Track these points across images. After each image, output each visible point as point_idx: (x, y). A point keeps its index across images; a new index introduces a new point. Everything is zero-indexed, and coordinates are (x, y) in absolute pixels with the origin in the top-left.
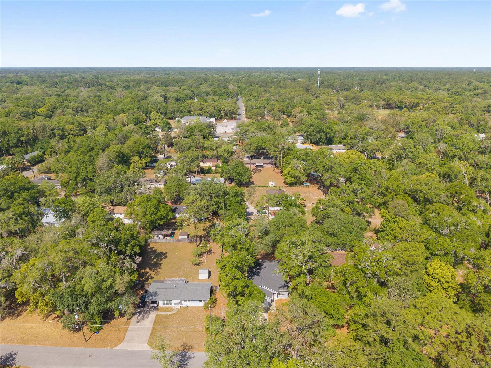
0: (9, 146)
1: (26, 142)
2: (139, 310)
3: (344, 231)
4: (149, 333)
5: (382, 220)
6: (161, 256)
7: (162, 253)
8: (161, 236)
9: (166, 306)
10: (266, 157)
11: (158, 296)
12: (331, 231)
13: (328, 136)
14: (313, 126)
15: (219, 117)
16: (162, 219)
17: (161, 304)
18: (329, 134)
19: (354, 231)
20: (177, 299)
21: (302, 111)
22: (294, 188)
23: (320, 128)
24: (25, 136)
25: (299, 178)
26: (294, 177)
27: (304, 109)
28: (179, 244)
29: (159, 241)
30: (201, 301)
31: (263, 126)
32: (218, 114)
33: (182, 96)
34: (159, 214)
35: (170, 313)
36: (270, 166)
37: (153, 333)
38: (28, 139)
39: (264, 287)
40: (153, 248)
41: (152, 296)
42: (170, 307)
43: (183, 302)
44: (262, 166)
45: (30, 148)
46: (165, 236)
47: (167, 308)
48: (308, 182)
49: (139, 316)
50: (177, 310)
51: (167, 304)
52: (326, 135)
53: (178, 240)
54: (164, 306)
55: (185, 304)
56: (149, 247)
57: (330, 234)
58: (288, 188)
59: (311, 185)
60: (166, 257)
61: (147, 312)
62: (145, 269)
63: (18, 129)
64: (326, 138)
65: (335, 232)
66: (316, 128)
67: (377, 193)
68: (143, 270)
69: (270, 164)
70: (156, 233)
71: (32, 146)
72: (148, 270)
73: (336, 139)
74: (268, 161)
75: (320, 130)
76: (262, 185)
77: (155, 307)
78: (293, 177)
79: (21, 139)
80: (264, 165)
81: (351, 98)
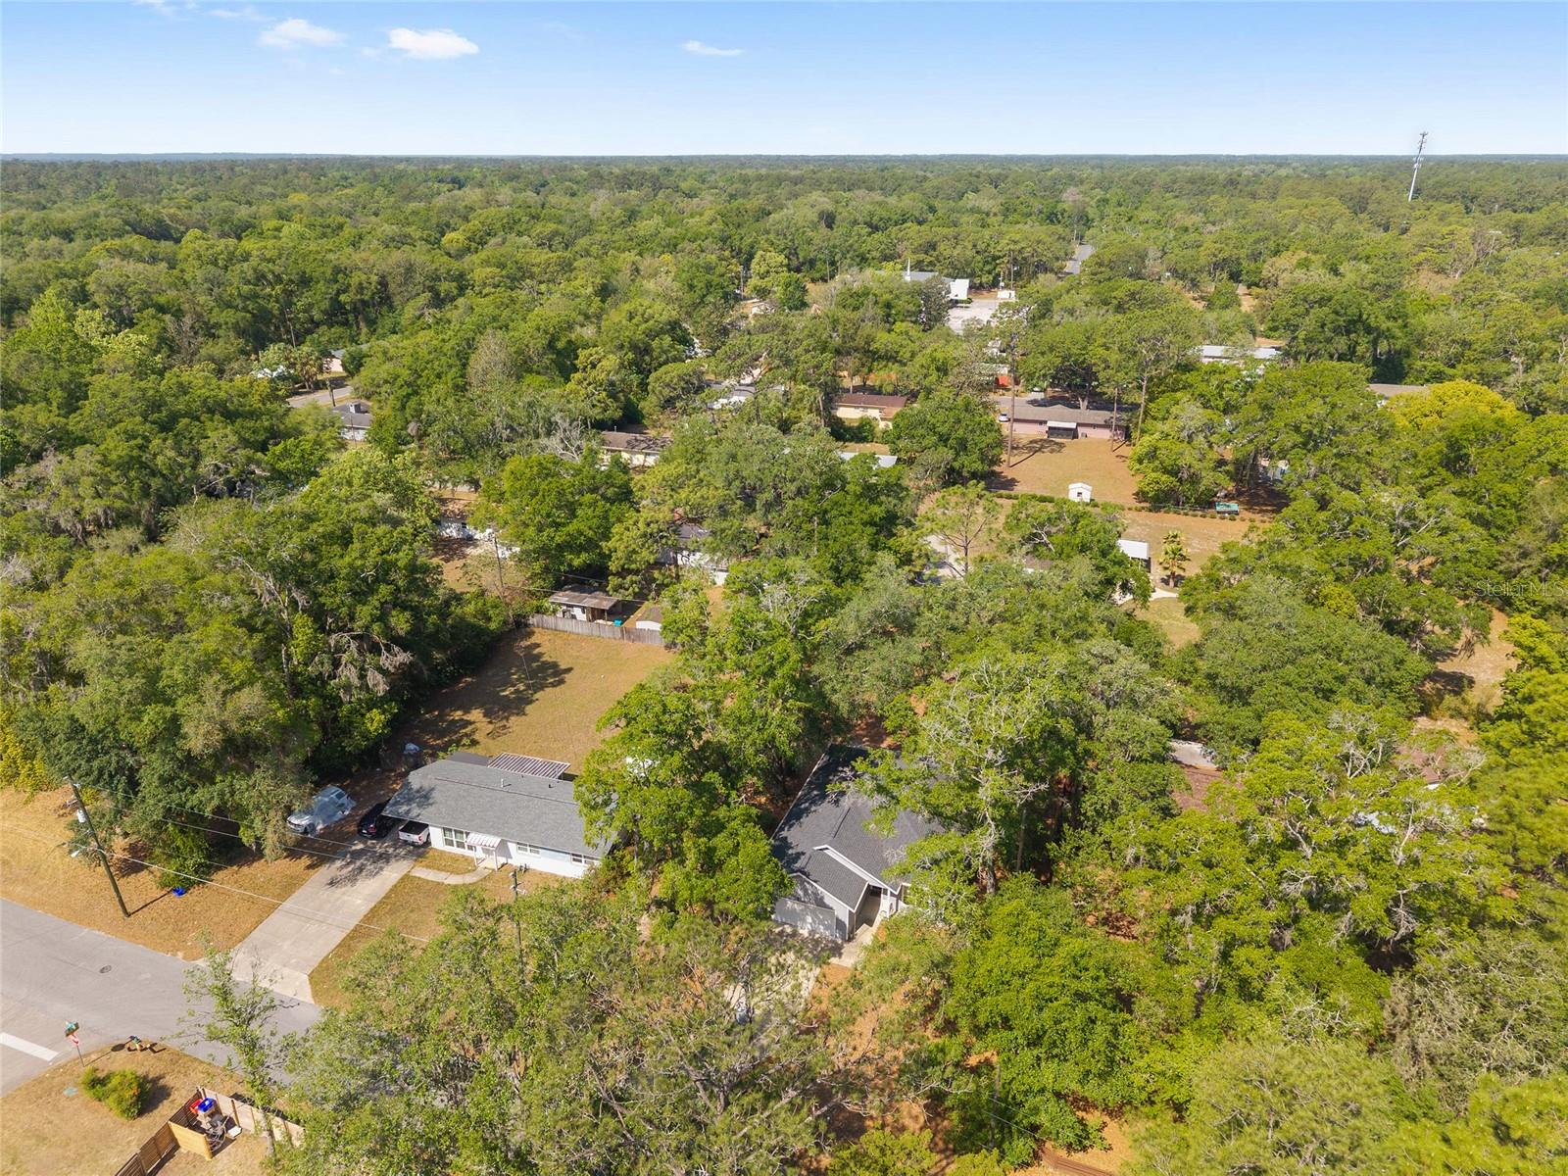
0: (312, 320)
1: (355, 310)
2: (360, 846)
3: (1289, 684)
4: (338, 937)
5: (1514, 663)
6: (550, 674)
7: (555, 665)
8: (577, 612)
9: (454, 850)
10: (1099, 402)
11: (431, 809)
12: (1228, 677)
13: (1383, 347)
14: (1322, 302)
15: (986, 279)
16: (581, 549)
17: (436, 836)
18: (1388, 335)
19: (1344, 689)
20: (488, 832)
21: (1305, 264)
22: (1171, 515)
23: (1353, 311)
24: (353, 289)
25: (1194, 479)
26: (1174, 472)
27: (1313, 257)
28: (631, 648)
29: (567, 628)
30: (577, 857)
31: (1114, 294)
32: (987, 268)
33: (885, 214)
34: (571, 528)
35: (453, 880)
36: (1106, 434)
37: (352, 938)
38: (363, 301)
39: (832, 853)
40: (538, 646)
41: (409, 801)
42: (466, 859)
43: (512, 847)
44: (1072, 434)
45: (365, 330)
46: (596, 614)
47: (455, 858)
48: (1240, 503)
49: (348, 864)
50: (487, 872)
51: (460, 845)
52: (1375, 343)
53: (628, 634)
54: (448, 849)
55: (519, 858)
56: (525, 643)
57: (1223, 688)
58: (1144, 513)
59: (1248, 515)
60: (562, 682)
61: (385, 858)
62: (467, 711)
63: (337, 270)
64: (1375, 356)
65: (1244, 684)
66: (1337, 313)
67: (1536, 561)
68: (459, 713)
69: (1107, 425)
70: (564, 600)
71: (372, 323)
72: (476, 715)
73: (1418, 364)
74: (1101, 416)
75: (1353, 322)
76: (1038, 494)
77: (413, 844)
78: (1166, 471)
79: (343, 298)
80: (1081, 430)
81: (1536, 230)
